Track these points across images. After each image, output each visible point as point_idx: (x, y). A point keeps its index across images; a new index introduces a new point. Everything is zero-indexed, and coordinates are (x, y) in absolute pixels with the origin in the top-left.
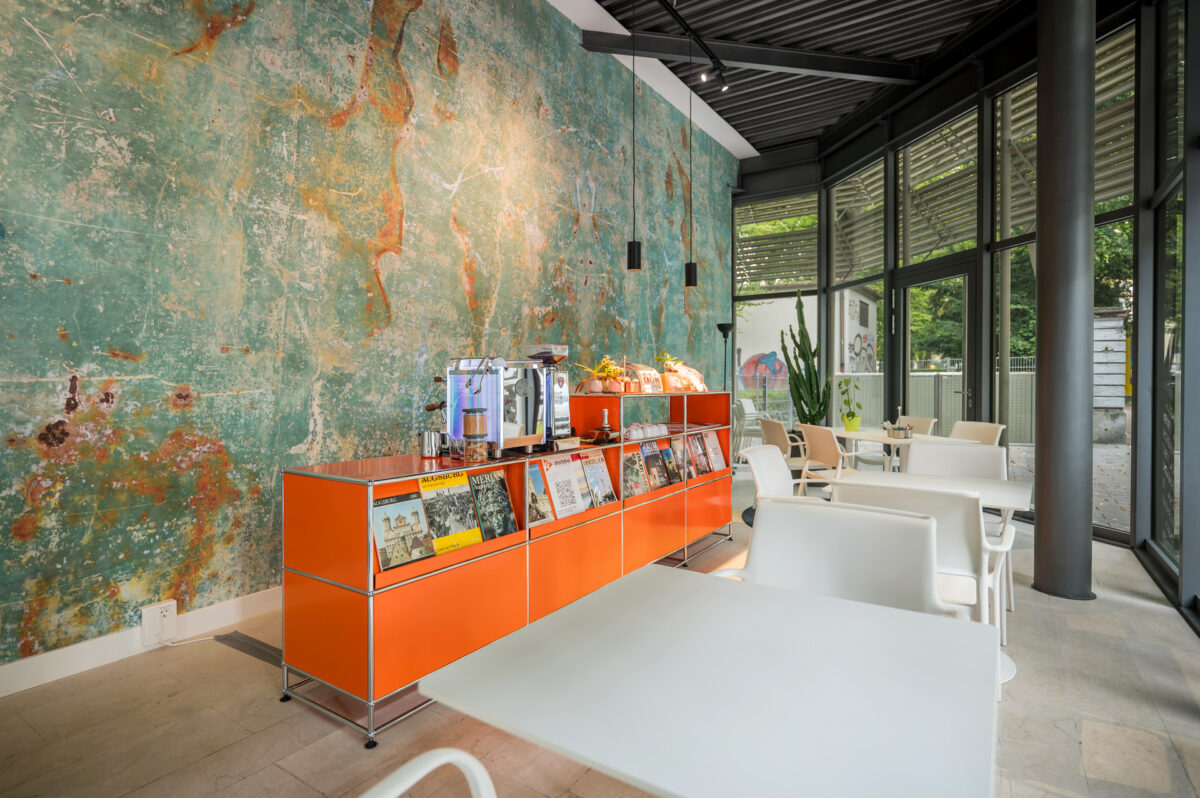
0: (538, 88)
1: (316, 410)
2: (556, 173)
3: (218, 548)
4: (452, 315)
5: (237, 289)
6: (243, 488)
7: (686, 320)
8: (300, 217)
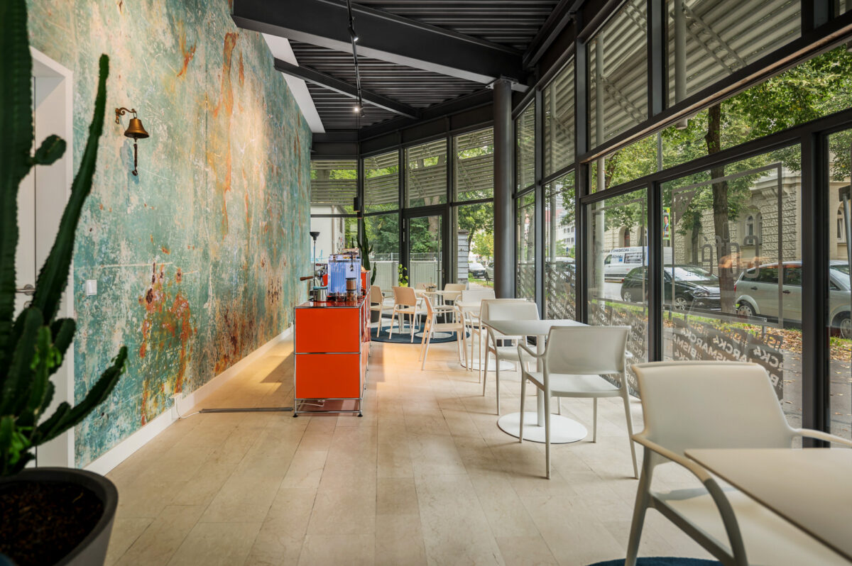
0: (263, 93)
1: (210, 283)
2: (267, 141)
3: (187, 363)
4: (242, 228)
5: (191, 212)
6: (193, 328)
7: (300, 229)
8: (207, 170)
